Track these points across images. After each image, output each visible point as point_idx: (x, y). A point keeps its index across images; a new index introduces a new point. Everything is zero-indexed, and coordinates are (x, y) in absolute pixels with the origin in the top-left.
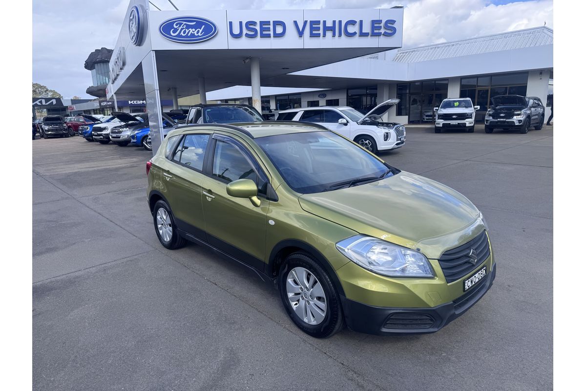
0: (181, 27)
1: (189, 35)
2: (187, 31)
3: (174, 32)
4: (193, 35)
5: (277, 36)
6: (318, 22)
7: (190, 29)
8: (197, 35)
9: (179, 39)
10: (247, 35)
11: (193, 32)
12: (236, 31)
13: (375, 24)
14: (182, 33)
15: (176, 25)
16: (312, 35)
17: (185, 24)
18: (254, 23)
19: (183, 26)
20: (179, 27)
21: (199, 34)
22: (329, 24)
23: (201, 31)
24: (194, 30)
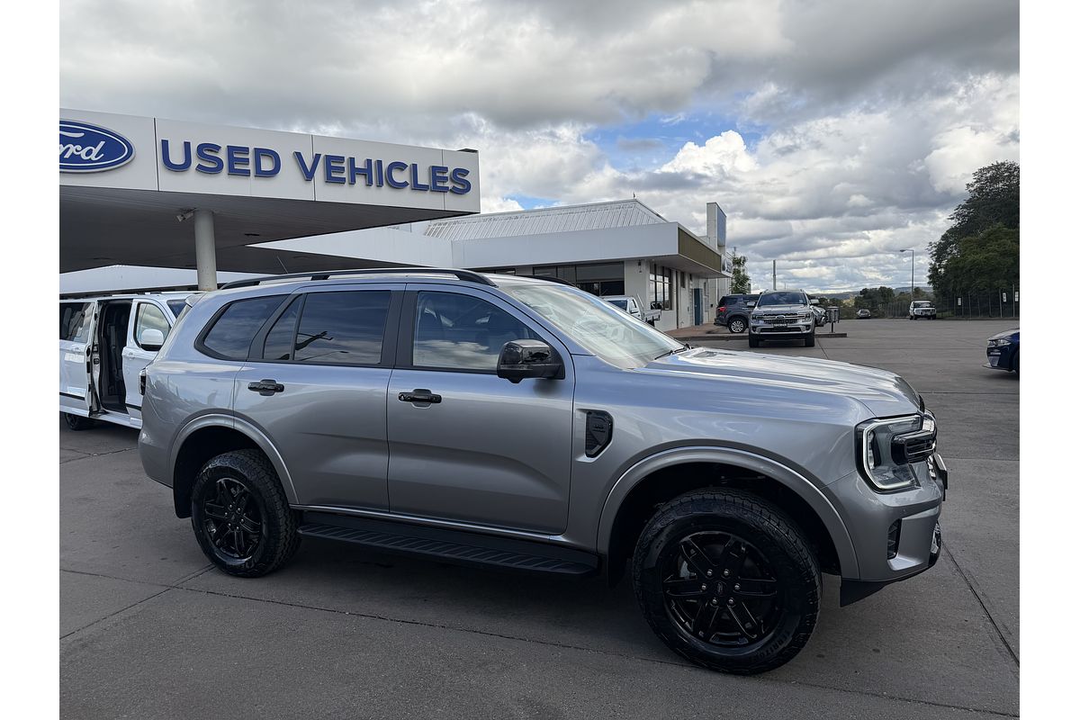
2: (63, 149)
4: (76, 158)
6: (341, 159)
7: (70, 145)
10: (200, 168)
11: (77, 150)
12: (177, 157)
13: (437, 172)
16: (330, 180)
18: (217, 148)
22: (359, 164)
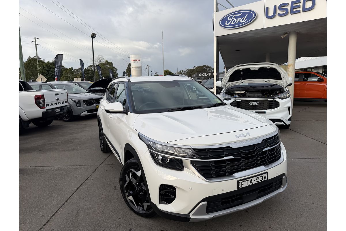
0: (232, 19)
1: (236, 23)
2: (236, 20)
3: (227, 23)
4: (239, 23)
5: (305, 10)
7: (238, 19)
8: (241, 22)
9: (231, 27)
10: (280, 15)
11: (240, 20)
12: (271, 13)
14: (232, 23)
15: (229, 18)
17: (235, 16)
18: (286, 5)
19: (233, 18)
20: (231, 19)
21: (244, 21)
23: (245, 19)
24: (240, 19)
